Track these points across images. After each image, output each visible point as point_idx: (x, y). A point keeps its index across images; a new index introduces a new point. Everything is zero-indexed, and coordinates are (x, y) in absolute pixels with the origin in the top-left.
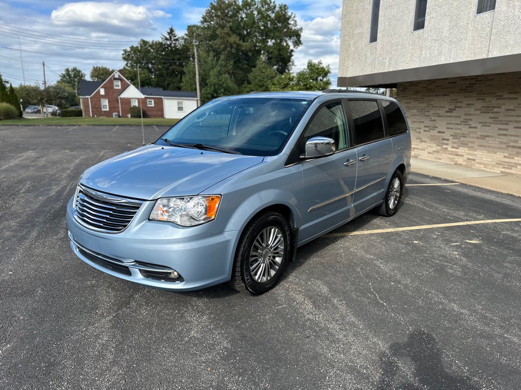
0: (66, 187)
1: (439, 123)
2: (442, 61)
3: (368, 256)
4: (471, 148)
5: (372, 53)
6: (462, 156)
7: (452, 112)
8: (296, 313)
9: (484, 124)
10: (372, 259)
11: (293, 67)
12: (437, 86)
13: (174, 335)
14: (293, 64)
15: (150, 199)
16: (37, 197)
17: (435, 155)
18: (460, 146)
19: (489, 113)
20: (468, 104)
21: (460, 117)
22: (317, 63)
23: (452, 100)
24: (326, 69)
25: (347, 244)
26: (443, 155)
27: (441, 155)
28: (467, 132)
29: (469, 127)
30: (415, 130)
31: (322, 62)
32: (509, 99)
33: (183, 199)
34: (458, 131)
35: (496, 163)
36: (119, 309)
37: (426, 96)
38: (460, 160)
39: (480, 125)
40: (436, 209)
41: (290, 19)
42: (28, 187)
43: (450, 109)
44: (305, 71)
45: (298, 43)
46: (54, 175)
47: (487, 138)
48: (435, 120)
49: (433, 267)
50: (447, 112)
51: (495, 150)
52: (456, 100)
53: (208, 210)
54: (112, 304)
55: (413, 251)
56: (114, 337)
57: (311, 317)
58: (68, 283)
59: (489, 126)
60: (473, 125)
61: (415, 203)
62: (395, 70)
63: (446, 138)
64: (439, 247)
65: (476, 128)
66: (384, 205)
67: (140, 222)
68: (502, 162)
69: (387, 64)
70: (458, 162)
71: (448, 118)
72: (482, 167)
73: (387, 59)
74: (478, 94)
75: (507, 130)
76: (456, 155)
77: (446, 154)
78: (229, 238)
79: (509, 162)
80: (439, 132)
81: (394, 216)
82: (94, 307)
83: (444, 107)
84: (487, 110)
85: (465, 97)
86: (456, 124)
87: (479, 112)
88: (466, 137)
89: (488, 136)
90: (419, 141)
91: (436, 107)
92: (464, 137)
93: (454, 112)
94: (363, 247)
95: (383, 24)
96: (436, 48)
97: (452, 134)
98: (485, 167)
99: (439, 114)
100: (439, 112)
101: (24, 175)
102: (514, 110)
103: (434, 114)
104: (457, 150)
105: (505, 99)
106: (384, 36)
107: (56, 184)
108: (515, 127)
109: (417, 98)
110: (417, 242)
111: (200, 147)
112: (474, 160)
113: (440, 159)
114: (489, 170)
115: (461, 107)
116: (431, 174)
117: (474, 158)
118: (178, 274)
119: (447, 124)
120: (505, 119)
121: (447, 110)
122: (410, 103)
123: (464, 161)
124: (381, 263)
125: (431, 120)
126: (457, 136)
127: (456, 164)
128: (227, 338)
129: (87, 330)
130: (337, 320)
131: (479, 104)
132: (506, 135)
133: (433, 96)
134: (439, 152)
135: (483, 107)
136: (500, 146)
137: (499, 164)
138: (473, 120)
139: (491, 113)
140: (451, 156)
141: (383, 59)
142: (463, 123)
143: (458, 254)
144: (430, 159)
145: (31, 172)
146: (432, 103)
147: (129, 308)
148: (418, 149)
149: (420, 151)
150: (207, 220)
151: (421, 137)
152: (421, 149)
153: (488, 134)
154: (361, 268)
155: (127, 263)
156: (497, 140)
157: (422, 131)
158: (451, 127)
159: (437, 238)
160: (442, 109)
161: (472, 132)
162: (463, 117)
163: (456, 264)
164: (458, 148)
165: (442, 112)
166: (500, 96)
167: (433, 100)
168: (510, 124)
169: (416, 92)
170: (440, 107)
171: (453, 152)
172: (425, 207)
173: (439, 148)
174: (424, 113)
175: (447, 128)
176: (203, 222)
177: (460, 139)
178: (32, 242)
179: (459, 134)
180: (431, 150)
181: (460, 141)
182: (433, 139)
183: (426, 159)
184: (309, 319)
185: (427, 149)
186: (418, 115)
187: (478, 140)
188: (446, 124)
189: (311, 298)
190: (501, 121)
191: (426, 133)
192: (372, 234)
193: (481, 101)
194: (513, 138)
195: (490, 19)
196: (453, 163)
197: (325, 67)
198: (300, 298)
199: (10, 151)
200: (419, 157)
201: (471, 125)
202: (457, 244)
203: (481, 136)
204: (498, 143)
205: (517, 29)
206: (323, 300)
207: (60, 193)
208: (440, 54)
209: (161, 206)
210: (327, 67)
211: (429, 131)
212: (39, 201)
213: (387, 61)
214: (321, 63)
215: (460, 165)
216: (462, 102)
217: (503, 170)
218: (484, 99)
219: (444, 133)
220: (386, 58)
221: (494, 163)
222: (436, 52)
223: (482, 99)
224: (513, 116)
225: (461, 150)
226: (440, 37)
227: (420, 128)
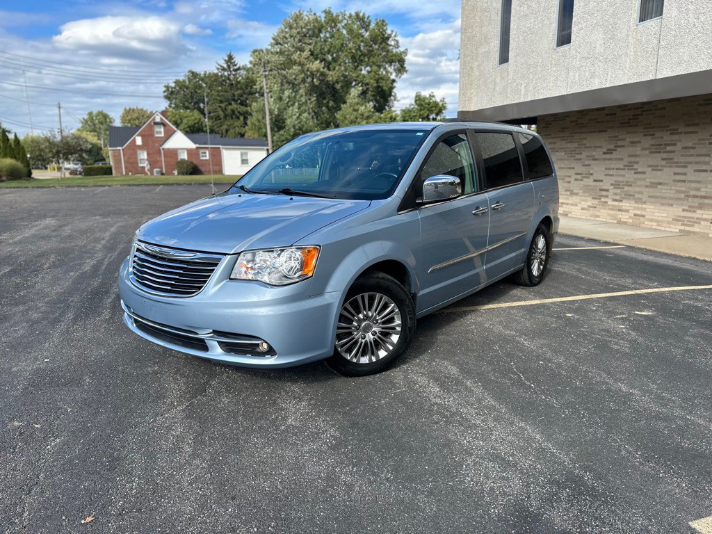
0: (103, 260)
1: (595, 169)
2: (596, 85)
3: (508, 332)
4: (639, 201)
5: (502, 78)
6: (627, 211)
7: (612, 153)
8: (420, 396)
9: (655, 168)
10: (513, 336)
11: (396, 102)
12: (590, 120)
13: (267, 424)
14: (395, 99)
15: (232, 253)
16: (66, 272)
17: (592, 211)
18: (624, 198)
19: (660, 152)
20: (632, 142)
21: (622, 159)
22: (428, 96)
23: (610, 137)
24: (441, 104)
25: (480, 319)
26: (602, 211)
27: (599, 211)
28: (632, 180)
29: (635, 173)
30: (563, 179)
31: (434, 94)
32: (686, 133)
33: (272, 251)
34: (620, 179)
35: (673, 219)
36: (192, 397)
37: (576, 133)
38: (624, 217)
39: (650, 169)
40: (595, 276)
41: (390, 39)
42: (53, 262)
43: (608, 150)
44: (412, 107)
45: (401, 69)
46: (85, 246)
47: (659, 187)
48: (589, 165)
49: (593, 343)
50: (604, 153)
51: (670, 202)
52: (616, 137)
53: (304, 265)
54: (183, 391)
55: (567, 325)
56: (191, 428)
57: (438, 401)
58: (123, 370)
59: (662, 170)
60: (640, 170)
61: (566, 270)
62: (533, 99)
63: (605, 188)
64: (600, 320)
65: (644, 173)
66: (526, 270)
67: (219, 281)
68: (680, 217)
69: (523, 91)
70: (622, 220)
71: (607, 162)
72: (654, 225)
73: (524, 85)
74: (645, 128)
75: (685, 174)
76: (619, 210)
77: (606, 209)
78: (330, 301)
79: (688, 218)
80: (595, 181)
81: (540, 285)
82: (161, 396)
83: (601, 147)
84: (657, 149)
85: (628, 133)
86: (617, 169)
87: (647, 152)
88: (631, 186)
89: (660, 184)
90: (569, 193)
91: (590, 147)
92: (628, 186)
93: (614, 152)
94: (501, 322)
95: (517, 40)
96: (587, 69)
97: (613, 182)
98: (658, 225)
99: (594, 156)
100: (594, 153)
101: (45, 247)
102: (694, 148)
103: (587, 156)
104: (621, 204)
105: (681, 133)
106: (518, 55)
107: (89, 258)
108: (695, 171)
109: (564, 137)
110: (570, 315)
111: (287, 192)
112: (644, 216)
113: (598, 216)
114: (663, 229)
115: (623, 146)
116: (587, 236)
117: (643, 213)
118: (269, 346)
119: (606, 169)
120: (682, 159)
121: (605, 150)
122: (555, 143)
123: (630, 218)
124: (525, 340)
125: (583, 165)
126: (619, 185)
127: (620, 222)
128: (333, 426)
129: (155, 421)
130: (472, 404)
131: (647, 142)
132: (684, 181)
133: (585, 133)
134: (595, 207)
135: (652, 145)
136: (678, 196)
137: (676, 220)
138: (640, 163)
139: (664, 152)
140: (612, 212)
141: (517, 85)
142: (626, 168)
143: (624, 328)
144: (585, 217)
145: (53, 244)
146: (585, 142)
147: (206, 395)
148: (567, 204)
149: (571, 207)
150: (304, 278)
151: (572, 188)
152: (572, 205)
153: (661, 181)
154: (500, 346)
155: (203, 334)
156: (673, 188)
157: (572, 180)
158: (611, 173)
159: (597, 310)
160: (597, 150)
161: (640, 179)
162: (626, 160)
163: (622, 339)
164: (621, 201)
165: (598, 153)
166: (674, 130)
167: (585, 139)
168: (689, 166)
169: (563, 128)
170: (595, 147)
171: (615, 206)
172: (580, 275)
173: (596, 202)
174: (574, 156)
175: (605, 175)
176: (297, 280)
177: (623, 188)
178: (68, 325)
179: (623, 182)
180: (585, 204)
181: (624, 192)
182: (587, 189)
183: (578, 217)
184: (436, 404)
185: (580, 203)
186: (565, 159)
187: (647, 189)
188: (603, 169)
189: (436, 380)
190: (677, 163)
191: (578, 182)
192: (512, 308)
193: (650, 137)
194: (693, 185)
195: (657, 28)
196: (615, 222)
197: (438, 100)
198: (423, 380)
199: (22, 219)
200: (569, 215)
201: (637, 169)
202: (624, 316)
203: (652, 183)
204: (674, 192)
205: (692, 40)
206: (452, 382)
207: (96, 268)
208: (593, 76)
209: (245, 262)
210: (441, 101)
211: (582, 180)
212: (70, 278)
213: (523, 88)
214: (433, 96)
215: (625, 223)
216: (623, 140)
217: (683, 228)
218: (654, 135)
219: (601, 181)
220: (521, 84)
221: (670, 219)
222: (587, 74)
223: (651, 135)
224: (692, 155)
225: (625, 204)
226: (592, 53)
227: (570, 177)
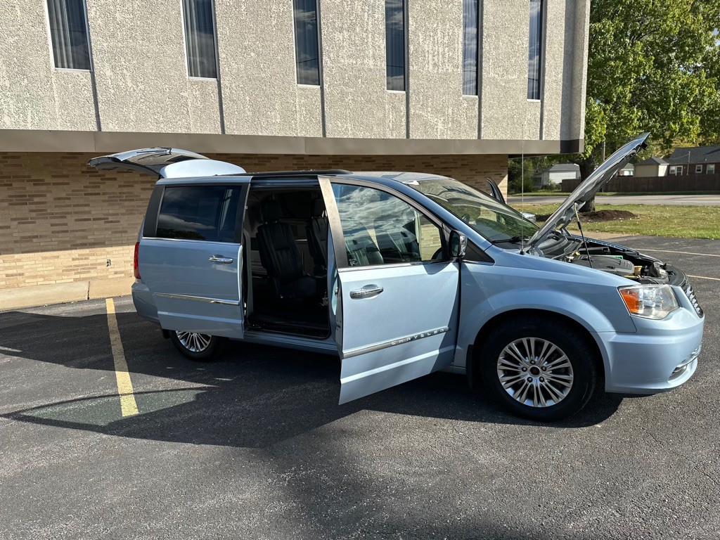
19: (26, 204)
32: (54, 184)
35: (63, 271)
39: (15, 223)
68: (71, 266)
75: (66, 224)
79: (82, 265)
84: (20, 200)
87: (6, 204)
89: (36, 237)
98: (45, 280)
102: (69, 199)
105: (49, 184)
108: (76, 220)
117: (20, 271)
120: (56, 210)
132: (67, 231)
135: (10, 196)
139: (30, 204)
153: (35, 234)
156: (53, 239)
166: (37, 180)
168: (68, 216)
187: (18, 245)
190: (53, 214)
194: (78, 234)
217: (77, 276)
218: (11, 185)
221: (61, 271)
223: (5, 185)
224: (69, 206)
